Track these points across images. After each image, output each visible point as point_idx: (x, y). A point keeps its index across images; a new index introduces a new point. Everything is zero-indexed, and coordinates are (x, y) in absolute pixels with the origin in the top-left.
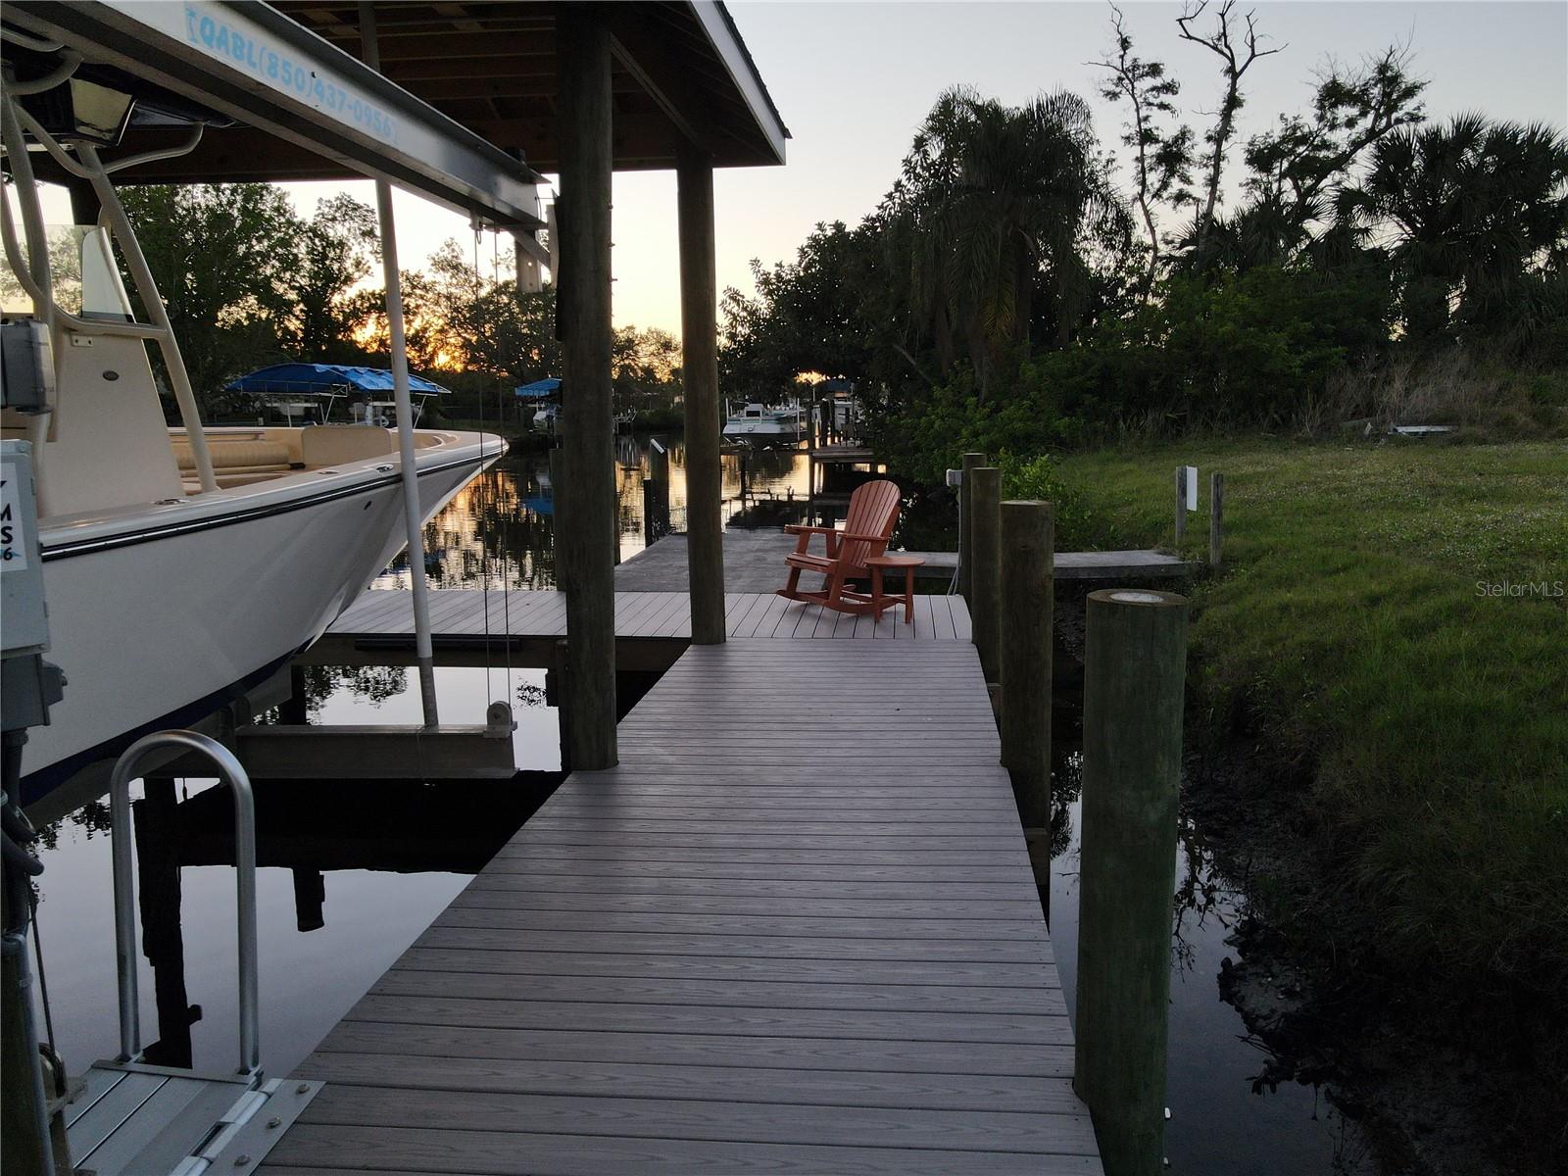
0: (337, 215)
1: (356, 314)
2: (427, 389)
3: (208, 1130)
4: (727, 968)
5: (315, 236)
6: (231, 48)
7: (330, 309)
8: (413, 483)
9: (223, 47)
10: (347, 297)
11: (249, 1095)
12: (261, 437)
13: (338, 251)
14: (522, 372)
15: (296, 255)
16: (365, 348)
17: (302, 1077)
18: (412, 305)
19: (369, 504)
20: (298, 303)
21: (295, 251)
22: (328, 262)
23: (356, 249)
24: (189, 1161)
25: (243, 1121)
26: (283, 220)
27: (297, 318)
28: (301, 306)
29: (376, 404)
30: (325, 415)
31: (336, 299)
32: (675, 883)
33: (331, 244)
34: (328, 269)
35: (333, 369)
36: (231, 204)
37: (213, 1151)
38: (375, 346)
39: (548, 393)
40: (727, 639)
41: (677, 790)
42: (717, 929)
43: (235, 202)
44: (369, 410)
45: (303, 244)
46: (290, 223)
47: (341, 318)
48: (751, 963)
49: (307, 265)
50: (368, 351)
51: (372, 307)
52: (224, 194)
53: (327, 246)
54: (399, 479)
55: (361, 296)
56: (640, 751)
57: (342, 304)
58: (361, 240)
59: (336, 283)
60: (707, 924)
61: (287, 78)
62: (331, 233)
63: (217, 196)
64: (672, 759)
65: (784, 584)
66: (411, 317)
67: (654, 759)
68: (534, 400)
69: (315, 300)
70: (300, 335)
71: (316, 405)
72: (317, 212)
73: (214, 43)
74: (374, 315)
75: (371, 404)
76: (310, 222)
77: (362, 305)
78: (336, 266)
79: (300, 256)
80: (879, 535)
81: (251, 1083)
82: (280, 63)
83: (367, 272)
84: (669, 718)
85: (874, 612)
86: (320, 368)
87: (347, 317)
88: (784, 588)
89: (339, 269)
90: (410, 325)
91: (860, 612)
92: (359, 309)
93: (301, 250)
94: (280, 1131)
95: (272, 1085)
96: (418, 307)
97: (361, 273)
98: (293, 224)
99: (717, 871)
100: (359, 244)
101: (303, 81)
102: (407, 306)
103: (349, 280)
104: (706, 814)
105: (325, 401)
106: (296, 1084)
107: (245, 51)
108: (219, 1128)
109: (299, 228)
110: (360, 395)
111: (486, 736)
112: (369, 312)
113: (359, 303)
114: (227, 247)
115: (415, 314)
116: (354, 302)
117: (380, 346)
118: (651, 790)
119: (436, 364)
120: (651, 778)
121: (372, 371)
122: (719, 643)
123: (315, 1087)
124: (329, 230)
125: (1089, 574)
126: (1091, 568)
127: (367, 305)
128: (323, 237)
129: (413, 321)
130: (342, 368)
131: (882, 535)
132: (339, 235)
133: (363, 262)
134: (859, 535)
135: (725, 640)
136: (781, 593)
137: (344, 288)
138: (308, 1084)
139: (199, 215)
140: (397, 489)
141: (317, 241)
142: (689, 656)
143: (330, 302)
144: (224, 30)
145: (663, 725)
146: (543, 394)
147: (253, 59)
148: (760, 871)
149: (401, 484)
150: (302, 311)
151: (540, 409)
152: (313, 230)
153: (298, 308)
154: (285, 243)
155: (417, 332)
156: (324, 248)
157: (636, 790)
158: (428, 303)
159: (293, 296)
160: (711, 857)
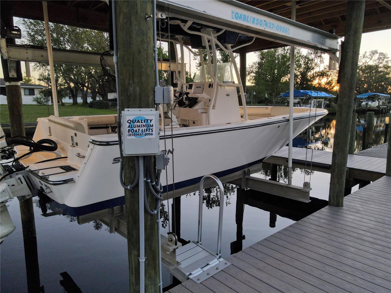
0: (312, 52)
1: (314, 77)
2: (329, 96)
3: (206, 264)
4: (349, 278)
5: (306, 58)
6: (242, 19)
7: (307, 76)
8: (292, 122)
9: (240, 19)
10: (312, 73)
11: (216, 260)
12: (268, 108)
13: (311, 61)
14: (360, 91)
15: (300, 64)
16: (315, 86)
17: (228, 261)
18: (329, 74)
19: (279, 126)
20: (300, 75)
21: (300, 63)
22: (308, 65)
23: (316, 60)
24: (200, 269)
25: (213, 265)
26: (299, 55)
27: (299, 79)
28: (300, 76)
29: (315, 100)
30: (302, 103)
31: (309, 74)
32: (344, 247)
33: (309, 60)
34: (308, 66)
35: (305, 91)
36: (287, 53)
37: (205, 269)
38: (317, 85)
39: (367, 97)
41: (358, 219)
42: (352, 265)
43: (288, 52)
44: (313, 102)
45: (303, 61)
46: (300, 56)
47: (309, 78)
48: (359, 280)
49: (303, 66)
50: (316, 86)
51: (318, 75)
52: (285, 50)
53: (309, 61)
54: (288, 120)
55: (316, 73)
56: (352, 204)
57: (310, 75)
58: (318, 58)
59: (309, 70)
60: (349, 262)
61: (257, 23)
62: (310, 57)
63: (284, 51)
64: (361, 209)
66: (328, 77)
67: (355, 208)
68: (362, 99)
69: (304, 75)
70: (299, 83)
71: (300, 100)
72: (307, 52)
73: (238, 18)
74: (318, 77)
75: (313, 100)
76: (305, 55)
77: (315, 75)
78: (310, 66)
79: (302, 64)
81: (217, 257)
82: (256, 20)
83: (318, 66)
84: (366, 196)
86: (302, 91)
87: (311, 78)
89: (311, 66)
90: (328, 79)
92: (314, 76)
93: (302, 62)
94: (219, 270)
95: (221, 259)
96: (331, 74)
97: (316, 67)
98: (301, 56)
99: (361, 247)
100: (317, 59)
101: (262, 24)
102: (328, 74)
103: (313, 68)
104: (365, 229)
105: (302, 99)
106: (226, 261)
107: (246, 19)
108: (208, 264)
109: (302, 57)
110: (310, 98)
111: (302, 190)
112: (317, 76)
113: (315, 74)
114: (284, 63)
115: (330, 76)
116: (314, 74)
117: (319, 85)
118: (350, 217)
119: (334, 89)
120: (352, 213)
121: (315, 92)
123: (229, 264)
124: (309, 56)
127: (316, 75)
128: (308, 58)
129: (329, 78)
130: (307, 91)
132: (312, 57)
133: (317, 64)
137: (311, 71)
138: (228, 262)
139: (280, 56)
140: (288, 123)
141: (306, 60)
142: (383, 179)
143: (307, 74)
144: (241, 15)
145: (364, 198)
146: (366, 97)
147: (248, 20)
148: (376, 252)
149: (288, 122)
150: (300, 77)
151: (364, 101)
152: (306, 57)
153: (299, 77)
154: (298, 61)
155: (330, 81)
156: (308, 61)
157: (345, 215)
158: (334, 73)
159: (299, 74)
160: (361, 242)
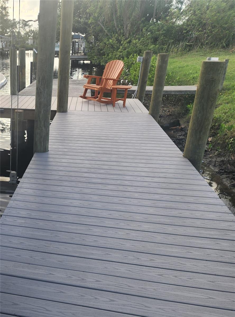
40: (68, 111)
65: (82, 94)
80: (115, 78)
85: (112, 103)
88: (82, 95)
91: (107, 103)
122: (66, 112)
125: (175, 93)
126: (176, 91)
131: (116, 78)
134: (110, 78)
135: (67, 111)
136: (81, 97)
142: (57, 115)
